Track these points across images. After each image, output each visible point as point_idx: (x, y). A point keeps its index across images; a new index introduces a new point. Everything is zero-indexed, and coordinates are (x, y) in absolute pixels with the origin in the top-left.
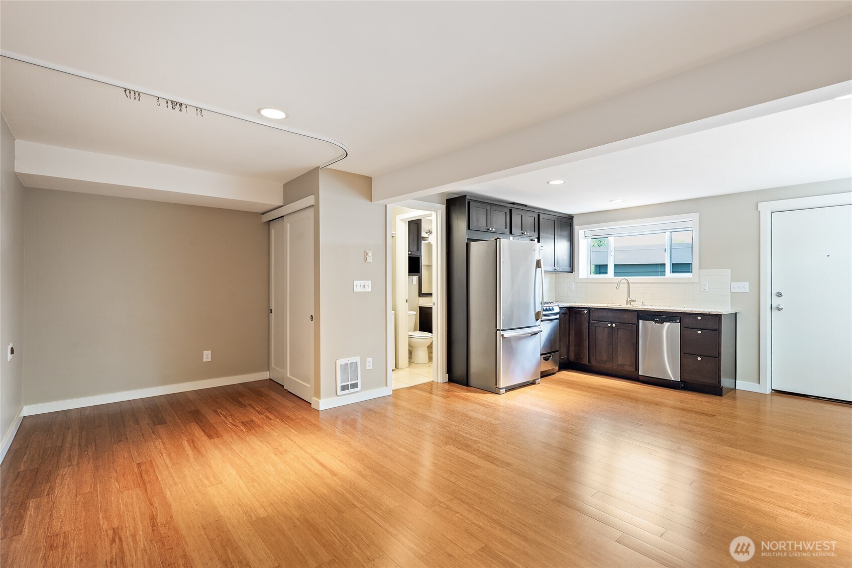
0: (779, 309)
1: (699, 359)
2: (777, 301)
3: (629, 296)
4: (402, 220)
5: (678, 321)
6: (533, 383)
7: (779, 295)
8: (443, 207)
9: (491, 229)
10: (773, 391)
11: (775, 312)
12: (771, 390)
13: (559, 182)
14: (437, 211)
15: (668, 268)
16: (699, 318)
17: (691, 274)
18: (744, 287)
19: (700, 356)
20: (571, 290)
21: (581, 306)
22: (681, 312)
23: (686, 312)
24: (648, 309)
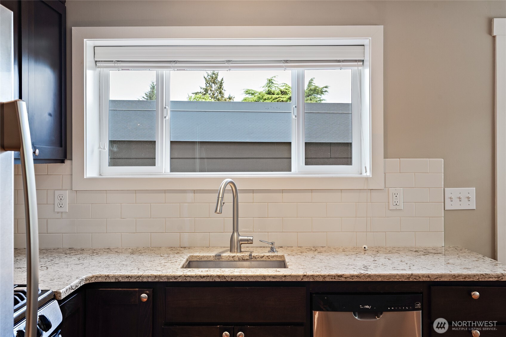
3: (235, 228)
15: (298, 153)
16: (476, 295)
18: (467, 198)
20: (58, 213)
21: (126, 280)
22: (428, 280)
23: (442, 280)
24: (341, 276)
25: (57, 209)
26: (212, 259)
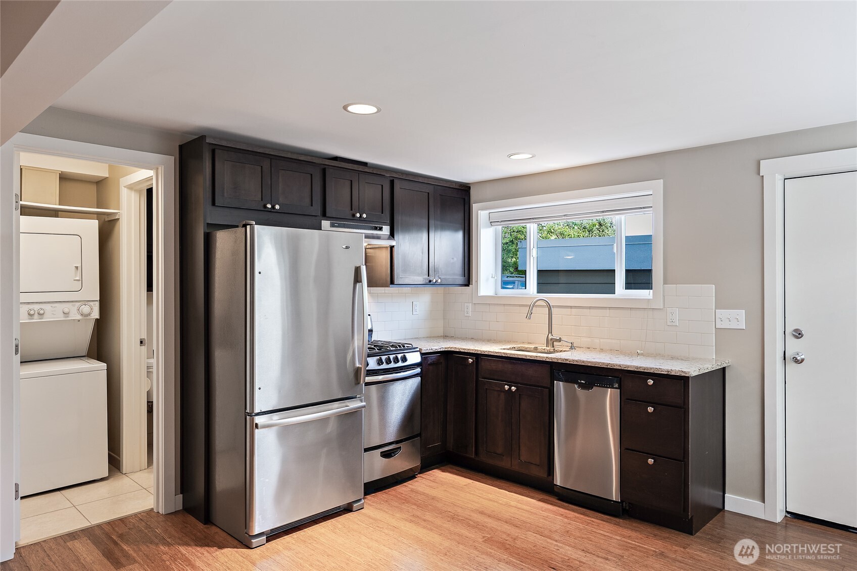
0: (797, 361)
1: (651, 461)
2: (794, 347)
3: (550, 331)
4: (130, 187)
5: (617, 385)
6: (347, 509)
7: (798, 334)
8: (170, 162)
9: (269, 206)
10: (789, 516)
11: (791, 366)
12: (784, 513)
13: (367, 109)
14: (158, 168)
15: (620, 279)
16: (651, 382)
17: (651, 291)
18: (736, 319)
19: (652, 456)
20: (466, 316)
21: (463, 351)
22: (620, 368)
23: (628, 369)
24: (567, 360)
25: (466, 314)
26: (532, 349)
